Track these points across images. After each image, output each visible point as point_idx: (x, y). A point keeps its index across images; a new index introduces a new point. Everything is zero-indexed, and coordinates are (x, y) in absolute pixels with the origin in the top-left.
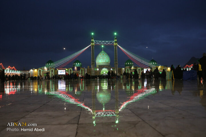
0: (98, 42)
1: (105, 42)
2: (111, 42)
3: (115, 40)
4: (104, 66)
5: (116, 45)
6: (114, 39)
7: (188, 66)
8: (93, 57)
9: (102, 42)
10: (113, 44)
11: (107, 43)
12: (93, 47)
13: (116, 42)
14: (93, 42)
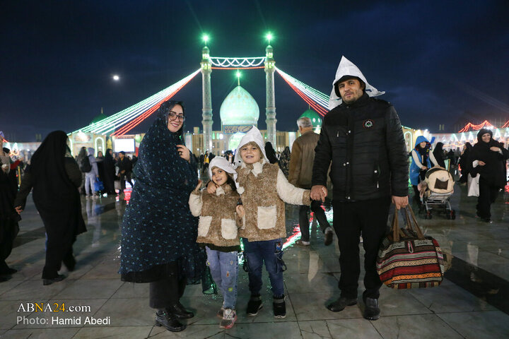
0: (221, 61)
1: (240, 61)
2: (257, 61)
3: (267, 55)
4: (239, 126)
5: (270, 67)
6: (267, 50)
7: (472, 125)
8: (206, 104)
9: (231, 61)
10: (263, 65)
11: (246, 63)
12: (206, 76)
13: (270, 60)
14: (206, 61)
